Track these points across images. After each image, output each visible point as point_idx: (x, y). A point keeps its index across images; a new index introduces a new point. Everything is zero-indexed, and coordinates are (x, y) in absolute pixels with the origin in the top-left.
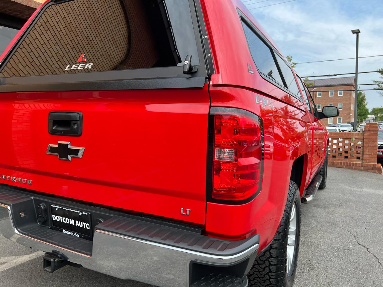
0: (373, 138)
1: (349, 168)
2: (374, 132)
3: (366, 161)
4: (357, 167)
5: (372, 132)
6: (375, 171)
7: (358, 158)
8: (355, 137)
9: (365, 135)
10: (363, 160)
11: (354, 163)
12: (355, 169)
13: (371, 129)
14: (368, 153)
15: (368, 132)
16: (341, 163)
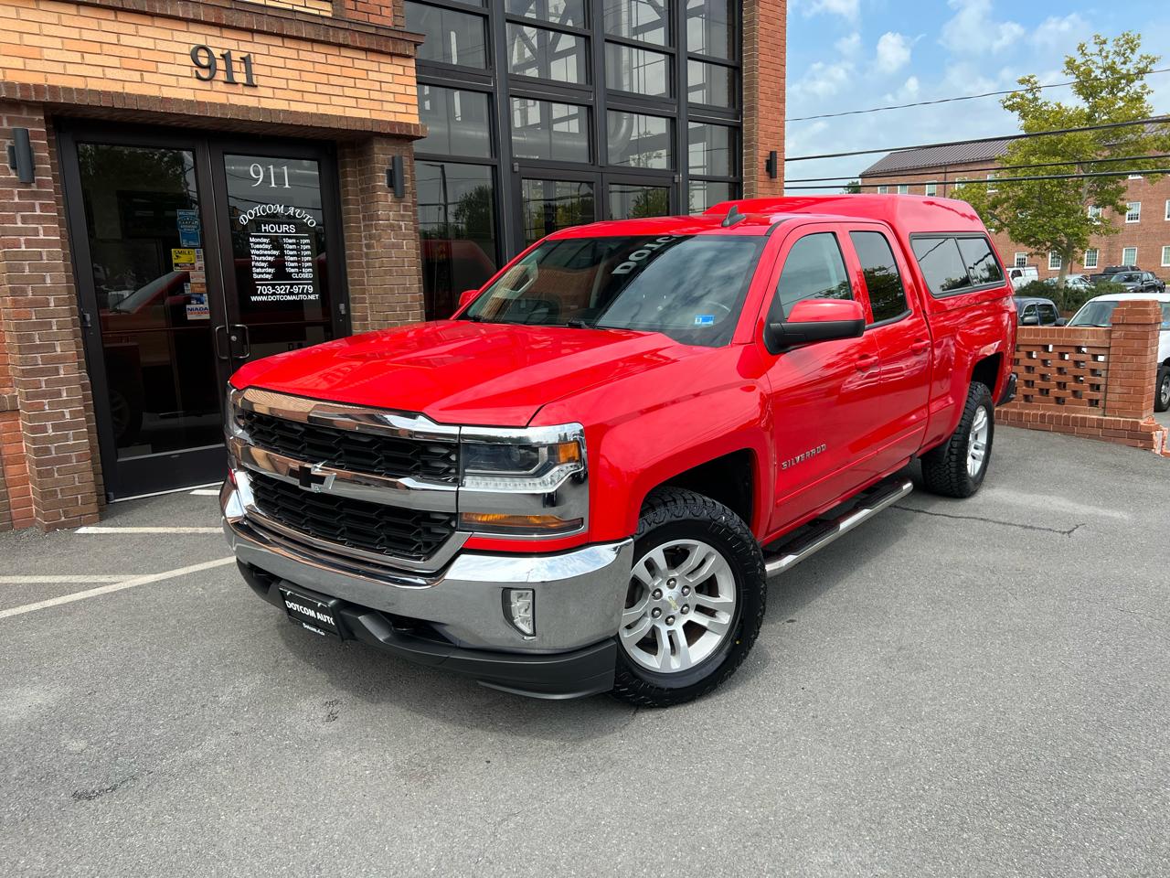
0: (1136, 344)
1: (1064, 433)
2: (1140, 329)
3: (1113, 411)
4: (1084, 430)
5: (1135, 329)
6: (1132, 442)
7: (1094, 403)
8: (1086, 342)
9: (1113, 336)
10: (1104, 408)
11: (1077, 418)
12: (1080, 435)
13: (1131, 319)
14: (1119, 390)
15: (1122, 327)
16: (1043, 416)
